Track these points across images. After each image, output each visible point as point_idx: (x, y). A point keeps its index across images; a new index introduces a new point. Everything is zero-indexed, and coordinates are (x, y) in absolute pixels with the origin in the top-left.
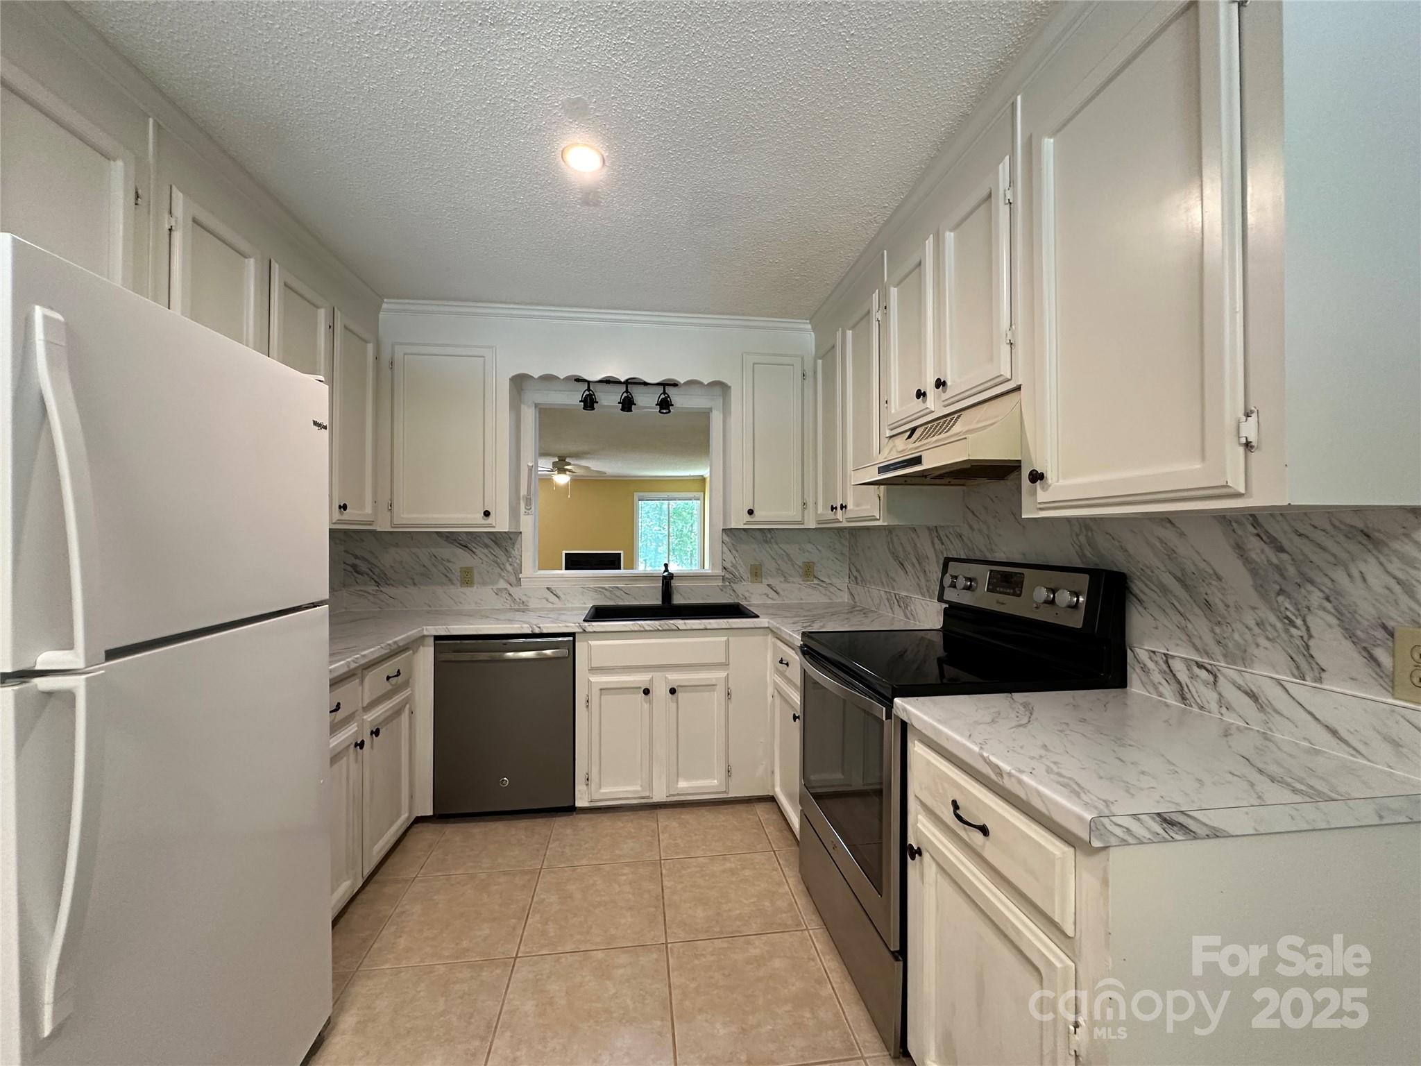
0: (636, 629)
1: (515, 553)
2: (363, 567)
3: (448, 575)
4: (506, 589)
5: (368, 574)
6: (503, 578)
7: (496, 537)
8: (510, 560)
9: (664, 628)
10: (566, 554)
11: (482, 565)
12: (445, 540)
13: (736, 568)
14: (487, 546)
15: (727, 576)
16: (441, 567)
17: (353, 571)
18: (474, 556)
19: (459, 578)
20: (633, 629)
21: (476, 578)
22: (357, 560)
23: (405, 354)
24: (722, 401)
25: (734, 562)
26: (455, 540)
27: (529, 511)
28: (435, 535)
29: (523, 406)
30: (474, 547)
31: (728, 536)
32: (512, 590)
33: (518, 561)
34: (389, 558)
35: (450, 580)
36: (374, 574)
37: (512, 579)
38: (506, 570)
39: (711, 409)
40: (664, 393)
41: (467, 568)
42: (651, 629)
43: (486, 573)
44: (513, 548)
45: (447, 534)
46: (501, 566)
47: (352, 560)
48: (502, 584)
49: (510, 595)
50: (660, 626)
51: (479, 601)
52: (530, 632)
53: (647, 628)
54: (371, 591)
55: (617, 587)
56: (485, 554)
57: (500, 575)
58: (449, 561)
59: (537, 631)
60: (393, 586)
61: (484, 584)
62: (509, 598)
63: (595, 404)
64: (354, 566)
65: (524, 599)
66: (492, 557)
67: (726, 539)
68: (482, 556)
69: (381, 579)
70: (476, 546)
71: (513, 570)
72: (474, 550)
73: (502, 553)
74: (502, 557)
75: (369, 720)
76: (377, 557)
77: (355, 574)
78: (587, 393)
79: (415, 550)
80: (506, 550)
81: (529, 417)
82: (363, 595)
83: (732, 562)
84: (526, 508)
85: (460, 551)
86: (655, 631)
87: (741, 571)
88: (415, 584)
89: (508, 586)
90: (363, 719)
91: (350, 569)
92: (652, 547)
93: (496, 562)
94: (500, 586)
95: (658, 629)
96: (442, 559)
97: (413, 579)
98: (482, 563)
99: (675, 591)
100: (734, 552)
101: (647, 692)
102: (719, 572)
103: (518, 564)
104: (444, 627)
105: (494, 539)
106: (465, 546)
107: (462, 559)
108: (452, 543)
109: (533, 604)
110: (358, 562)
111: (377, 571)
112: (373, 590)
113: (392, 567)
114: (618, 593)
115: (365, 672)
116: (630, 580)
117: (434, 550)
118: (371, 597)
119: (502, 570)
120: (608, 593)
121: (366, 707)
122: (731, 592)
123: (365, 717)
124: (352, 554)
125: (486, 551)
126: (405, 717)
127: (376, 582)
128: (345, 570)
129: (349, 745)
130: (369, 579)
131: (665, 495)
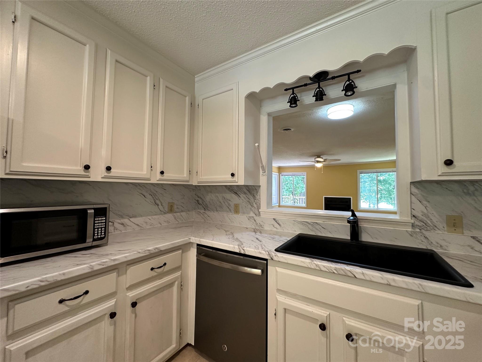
0: (313, 267)
1: (258, 197)
2: (201, 202)
3: (229, 207)
4: (253, 217)
5: (202, 205)
6: (252, 211)
7: (249, 188)
8: (256, 201)
9: (340, 273)
10: (325, 197)
11: (243, 203)
12: (228, 190)
13: (428, 217)
14: (245, 193)
15: (417, 223)
16: (226, 203)
17: (197, 203)
18: (239, 198)
19: (233, 209)
20: (310, 266)
21: (241, 209)
22: (199, 198)
23: (203, 99)
24: (406, 75)
25: (425, 211)
26: (232, 190)
27: (264, 174)
28: (224, 187)
29: (261, 116)
30: (240, 194)
31: (417, 188)
32: (256, 218)
33: (259, 202)
34: (209, 198)
35: (230, 210)
36: (204, 205)
37: (257, 212)
38: (253, 206)
39: (395, 86)
40: (349, 80)
41: (236, 204)
42: (327, 271)
43: (245, 207)
44: (257, 195)
45: (229, 187)
46: (251, 204)
47: (197, 199)
48: (252, 214)
49: (255, 220)
50: (335, 269)
51: (241, 222)
52: (239, 252)
53: (323, 269)
54: (202, 212)
55: (316, 223)
56: (244, 197)
57: (251, 209)
58: (230, 200)
59: (242, 252)
60: (210, 211)
61: (244, 213)
62: (254, 222)
63: (297, 102)
64: (198, 201)
65: (262, 223)
66: (247, 199)
67: (415, 190)
68: (243, 199)
69: (206, 208)
70: (240, 193)
71: (257, 207)
72: (240, 195)
73: (252, 197)
74: (252, 199)
75: (130, 296)
76: (204, 197)
77: (198, 205)
78: (292, 96)
79: (217, 195)
80: (254, 195)
81: (264, 121)
82: (199, 214)
83: (422, 212)
84: (263, 172)
85: (233, 195)
86: (330, 272)
87: (434, 220)
88: (217, 211)
89: (254, 215)
90: (126, 295)
91: (196, 202)
92: (373, 195)
93: (249, 202)
94: (250, 215)
95: (334, 273)
96: (227, 199)
97: (216, 208)
98: (243, 202)
99: (363, 230)
100: (425, 202)
101: (323, 327)
102: (408, 219)
103: (259, 203)
104: (199, 239)
105: (248, 189)
106: (236, 193)
107: (234, 199)
108: (230, 191)
109: (267, 228)
110: (199, 199)
111: (204, 203)
112: (203, 212)
113: (209, 202)
114: (318, 227)
115: (128, 267)
116: (327, 219)
117: (224, 195)
118: (202, 215)
119: (252, 206)
120: (310, 226)
121: (127, 288)
122: (423, 238)
123: (128, 294)
124: (197, 196)
125: (244, 196)
126: (175, 288)
127: (204, 208)
128: (195, 202)
129: (105, 314)
130: (202, 207)
131: (375, 170)
